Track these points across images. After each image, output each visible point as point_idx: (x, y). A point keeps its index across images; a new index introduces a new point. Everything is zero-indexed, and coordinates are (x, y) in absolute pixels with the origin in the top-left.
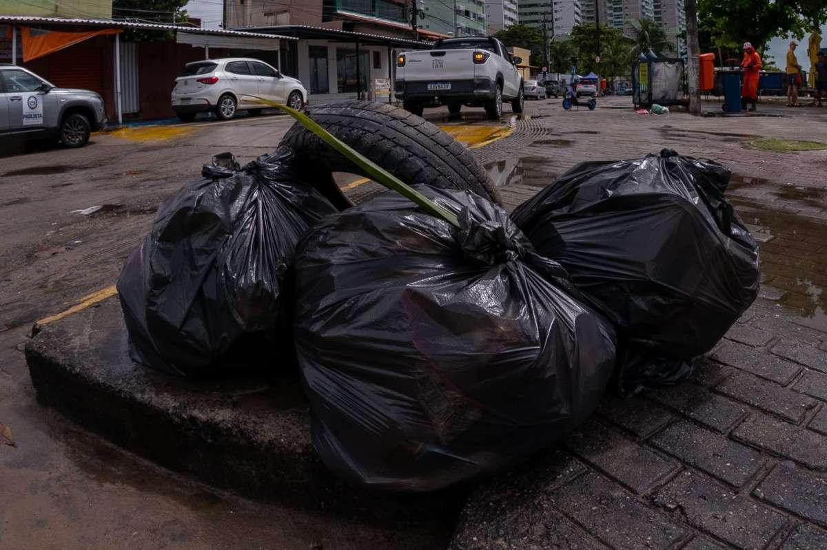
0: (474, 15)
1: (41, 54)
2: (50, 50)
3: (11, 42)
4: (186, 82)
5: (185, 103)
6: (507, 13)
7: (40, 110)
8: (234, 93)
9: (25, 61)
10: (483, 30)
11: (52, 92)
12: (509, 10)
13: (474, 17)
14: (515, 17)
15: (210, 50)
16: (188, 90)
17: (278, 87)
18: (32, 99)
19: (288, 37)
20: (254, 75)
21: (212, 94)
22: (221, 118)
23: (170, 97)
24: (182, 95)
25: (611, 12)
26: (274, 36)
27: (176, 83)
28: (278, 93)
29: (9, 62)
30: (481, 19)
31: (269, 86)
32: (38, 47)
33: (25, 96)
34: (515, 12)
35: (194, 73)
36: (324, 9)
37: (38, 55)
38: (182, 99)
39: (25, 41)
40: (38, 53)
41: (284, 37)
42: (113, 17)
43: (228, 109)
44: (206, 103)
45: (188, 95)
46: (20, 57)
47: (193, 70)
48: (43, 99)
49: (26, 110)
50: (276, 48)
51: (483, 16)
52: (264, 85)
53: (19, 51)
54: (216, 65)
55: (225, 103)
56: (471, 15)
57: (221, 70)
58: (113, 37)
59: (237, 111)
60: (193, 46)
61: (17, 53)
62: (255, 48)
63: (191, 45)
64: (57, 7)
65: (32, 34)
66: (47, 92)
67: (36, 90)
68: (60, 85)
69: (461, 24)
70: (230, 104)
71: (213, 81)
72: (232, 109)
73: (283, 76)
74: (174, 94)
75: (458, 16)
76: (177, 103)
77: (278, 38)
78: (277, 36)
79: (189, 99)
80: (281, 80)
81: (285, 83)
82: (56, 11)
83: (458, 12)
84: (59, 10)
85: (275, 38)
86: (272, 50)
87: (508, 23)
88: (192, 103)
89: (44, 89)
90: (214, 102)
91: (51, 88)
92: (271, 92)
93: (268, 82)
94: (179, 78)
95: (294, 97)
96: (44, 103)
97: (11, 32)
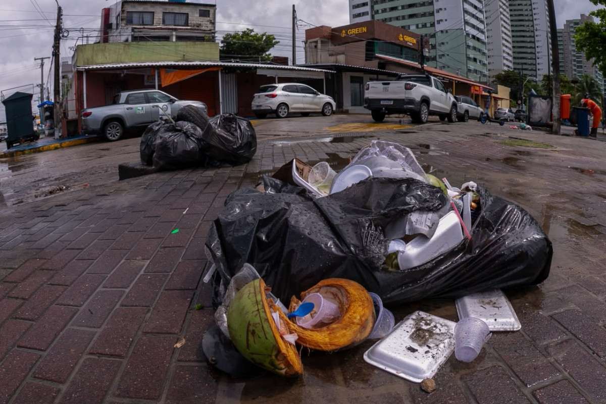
0: (480, 61)
1: (173, 82)
2: (178, 80)
3: (155, 75)
4: (259, 97)
5: (258, 108)
6: (505, 61)
7: (169, 111)
8: (288, 103)
9: (163, 86)
10: (486, 72)
11: (176, 103)
12: (507, 60)
13: (480, 62)
14: (511, 65)
15: (279, 78)
16: (261, 101)
17: (316, 100)
18: (165, 106)
19: (330, 71)
20: (300, 93)
21: (273, 103)
22: (278, 117)
23: (251, 105)
24: (257, 104)
25: (575, 68)
26: (319, 70)
27: (254, 97)
28: (316, 104)
29: (154, 87)
30: (484, 65)
31: (311, 99)
32: (170, 79)
33: (161, 105)
34: (510, 61)
35: (265, 92)
36: (366, 54)
37: (171, 83)
38: (258, 106)
39: (162, 77)
40: (171, 81)
41: (328, 71)
42: (220, 60)
43: (283, 112)
44: (270, 108)
45: (261, 104)
46: (160, 83)
47: (265, 90)
48: (171, 106)
49: (161, 112)
50: (323, 77)
51: (486, 62)
52: (307, 99)
53: (159, 80)
54: (276, 87)
55: (281, 109)
56: (478, 61)
57: (279, 90)
58: (217, 72)
59: (289, 113)
60: (268, 76)
61: (158, 82)
62: (308, 77)
63: (266, 76)
64: (184, 55)
65: (167, 72)
66: (173, 102)
67: (166, 102)
68: (181, 99)
69: (471, 66)
70: (285, 109)
71: (274, 96)
72: (285, 112)
73: (319, 93)
74: (253, 103)
75: (468, 61)
76: (254, 108)
77: (322, 71)
78: (321, 70)
79: (261, 106)
80: (318, 96)
81: (320, 98)
82: (184, 58)
83: (469, 58)
84: (185, 57)
85: (320, 71)
86: (320, 78)
87: (506, 68)
88: (262, 108)
89: (172, 101)
90: (274, 108)
91: (176, 100)
92: (311, 103)
93: (310, 97)
94: (256, 94)
95: (327, 107)
96: (171, 108)
97: (155, 72)
